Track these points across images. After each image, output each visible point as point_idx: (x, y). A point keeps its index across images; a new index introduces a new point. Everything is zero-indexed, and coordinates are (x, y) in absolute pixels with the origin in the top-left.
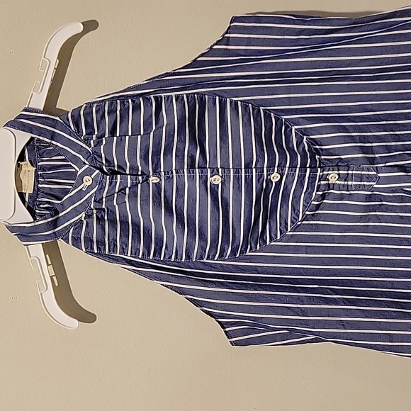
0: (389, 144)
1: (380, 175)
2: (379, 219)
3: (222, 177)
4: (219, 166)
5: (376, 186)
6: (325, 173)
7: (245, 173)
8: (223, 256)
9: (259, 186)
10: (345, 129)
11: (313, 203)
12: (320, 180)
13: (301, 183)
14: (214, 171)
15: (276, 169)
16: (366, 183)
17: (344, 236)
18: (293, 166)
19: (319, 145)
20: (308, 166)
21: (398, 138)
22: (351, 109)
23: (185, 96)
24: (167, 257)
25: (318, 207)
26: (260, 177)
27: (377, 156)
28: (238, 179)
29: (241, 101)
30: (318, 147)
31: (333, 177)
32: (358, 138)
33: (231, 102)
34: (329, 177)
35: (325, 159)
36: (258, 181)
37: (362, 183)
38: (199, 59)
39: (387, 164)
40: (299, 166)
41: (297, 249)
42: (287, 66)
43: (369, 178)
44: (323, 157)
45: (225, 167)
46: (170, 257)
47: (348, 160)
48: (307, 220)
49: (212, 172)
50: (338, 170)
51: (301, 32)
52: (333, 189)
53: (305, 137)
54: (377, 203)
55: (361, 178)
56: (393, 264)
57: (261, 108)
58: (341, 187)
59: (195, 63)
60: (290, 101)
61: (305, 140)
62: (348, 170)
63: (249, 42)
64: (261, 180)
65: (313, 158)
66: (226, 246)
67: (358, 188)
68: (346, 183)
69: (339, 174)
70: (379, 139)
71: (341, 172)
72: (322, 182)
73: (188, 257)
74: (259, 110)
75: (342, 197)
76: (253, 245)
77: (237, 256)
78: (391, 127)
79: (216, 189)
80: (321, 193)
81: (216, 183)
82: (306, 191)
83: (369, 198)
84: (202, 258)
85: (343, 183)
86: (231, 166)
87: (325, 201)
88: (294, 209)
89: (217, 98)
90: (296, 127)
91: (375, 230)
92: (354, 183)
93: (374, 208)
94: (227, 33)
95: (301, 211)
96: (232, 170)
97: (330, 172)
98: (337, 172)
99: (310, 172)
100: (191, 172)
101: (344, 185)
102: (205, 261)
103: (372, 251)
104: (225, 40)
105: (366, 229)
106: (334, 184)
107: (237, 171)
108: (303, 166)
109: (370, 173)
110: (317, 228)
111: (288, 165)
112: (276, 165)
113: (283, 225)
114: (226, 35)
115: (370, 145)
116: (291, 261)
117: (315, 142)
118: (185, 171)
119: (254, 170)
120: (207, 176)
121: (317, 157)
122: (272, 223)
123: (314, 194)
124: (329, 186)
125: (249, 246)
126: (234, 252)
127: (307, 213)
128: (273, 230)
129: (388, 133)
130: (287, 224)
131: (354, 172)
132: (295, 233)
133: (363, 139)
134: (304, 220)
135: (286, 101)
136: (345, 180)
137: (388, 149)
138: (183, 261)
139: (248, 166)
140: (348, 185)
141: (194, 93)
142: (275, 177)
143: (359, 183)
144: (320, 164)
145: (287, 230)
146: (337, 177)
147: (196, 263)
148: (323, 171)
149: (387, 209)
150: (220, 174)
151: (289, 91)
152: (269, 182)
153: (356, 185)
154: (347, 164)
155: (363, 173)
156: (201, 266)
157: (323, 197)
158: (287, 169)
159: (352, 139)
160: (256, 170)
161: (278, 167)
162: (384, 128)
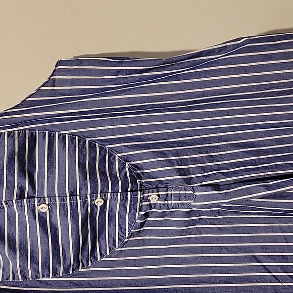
0: (204, 165)
1: (196, 194)
2: (199, 231)
3: (48, 205)
4: (46, 196)
5: (193, 204)
6: (145, 195)
7: (70, 200)
8: (56, 274)
9: (84, 211)
10: (163, 154)
11: (137, 221)
12: (141, 202)
13: (123, 205)
14: (41, 200)
15: (99, 195)
16: (184, 202)
17: (169, 248)
18: (115, 192)
19: (140, 170)
20: (129, 190)
21: (212, 159)
22: (169, 136)
23: (16, 132)
24: (5, 278)
25: (142, 225)
26: (84, 203)
27: (193, 176)
28: (63, 206)
29: (69, 134)
30: (139, 172)
31: (153, 198)
32: (175, 162)
33: (59, 135)
34: (150, 198)
35: (145, 182)
36: (83, 206)
37: (181, 202)
38: (28, 99)
39: (203, 183)
40: (120, 191)
41: (126, 263)
42: (105, 103)
43: (186, 197)
44: (144, 181)
45: (51, 197)
46: (8, 278)
47: (166, 182)
48: (134, 237)
49: (39, 201)
50: (158, 192)
51: (118, 72)
52: (155, 208)
53: (127, 164)
54: (197, 218)
55: (179, 197)
56: (215, 270)
57: (87, 140)
58: (162, 206)
59: (24, 103)
60: (113, 132)
61: (127, 166)
62: (167, 191)
63: (73, 82)
64: (86, 205)
65: (134, 182)
66: (57, 266)
67: (178, 206)
68: (166, 202)
69: (158, 196)
70: (195, 161)
71: (160, 193)
72: (144, 203)
73: (24, 277)
74: (85, 141)
75: (163, 215)
76: (85, 263)
77: (71, 273)
78: (206, 150)
79: (44, 216)
80: (143, 213)
81: (44, 210)
82: (130, 212)
83: (188, 214)
84: (37, 277)
85: (163, 202)
86: (57, 195)
87: (149, 219)
88: (120, 228)
89: (47, 132)
90: (119, 155)
91: (197, 240)
92: (173, 202)
93: (194, 222)
94: (52, 75)
95: (127, 229)
96: (57, 199)
97: (150, 194)
98: (157, 194)
99: (131, 195)
100: (19, 202)
101: (164, 204)
102: (41, 279)
103: (195, 260)
104: (51, 82)
105: (189, 241)
106: (155, 204)
107: (63, 199)
108: (125, 191)
109: (187, 192)
110: (144, 242)
111: (110, 191)
112: (99, 191)
113: (112, 242)
114: (52, 78)
115: (187, 167)
116: (121, 273)
117: (136, 167)
118: (14, 201)
119: (78, 197)
120: (34, 205)
121: (138, 181)
122: (101, 241)
123: (137, 214)
124: (150, 206)
125: (81, 264)
126: (66, 270)
127: (132, 231)
128: (103, 247)
129: (203, 155)
130: (115, 242)
131: (173, 192)
132: (123, 249)
133: (181, 162)
134: (130, 237)
135: (110, 132)
136: (165, 200)
137: (204, 169)
138: (20, 280)
139: (73, 194)
140: (168, 204)
141: (25, 130)
142: (99, 202)
143: (178, 202)
144: (141, 187)
145: (115, 247)
146: (157, 198)
147: (32, 282)
148: (144, 193)
149: (207, 222)
150: (47, 203)
151: (112, 123)
152: (94, 207)
153: (175, 203)
154: (166, 186)
155: (181, 192)
156: (38, 284)
157: (147, 215)
158: (109, 194)
159: (171, 163)
160: (80, 198)
161: (101, 193)
162: (200, 151)
